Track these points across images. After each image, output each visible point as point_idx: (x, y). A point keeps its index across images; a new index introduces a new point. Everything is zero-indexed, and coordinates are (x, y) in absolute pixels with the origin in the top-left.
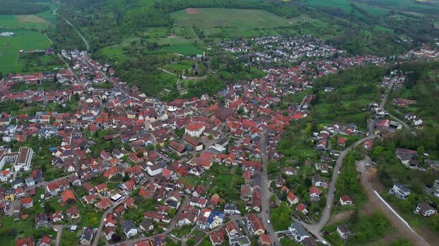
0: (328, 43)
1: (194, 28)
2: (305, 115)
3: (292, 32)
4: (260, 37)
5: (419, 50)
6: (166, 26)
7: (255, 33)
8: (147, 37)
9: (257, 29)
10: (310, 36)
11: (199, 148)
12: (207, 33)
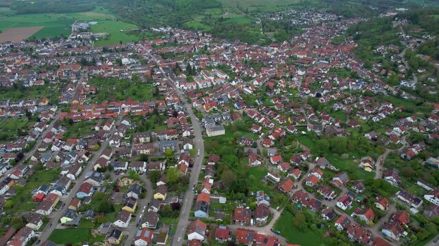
0: (328, 12)
1: (238, 7)
2: (357, 45)
3: (301, 7)
4: (283, 10)
5: (386, 13)
6: (218, 7)
7: (278, 9)
8: (210, 15)
9: (277, 6)
10: (313, 9)
11: (314, 62)
12: (249, 10)
